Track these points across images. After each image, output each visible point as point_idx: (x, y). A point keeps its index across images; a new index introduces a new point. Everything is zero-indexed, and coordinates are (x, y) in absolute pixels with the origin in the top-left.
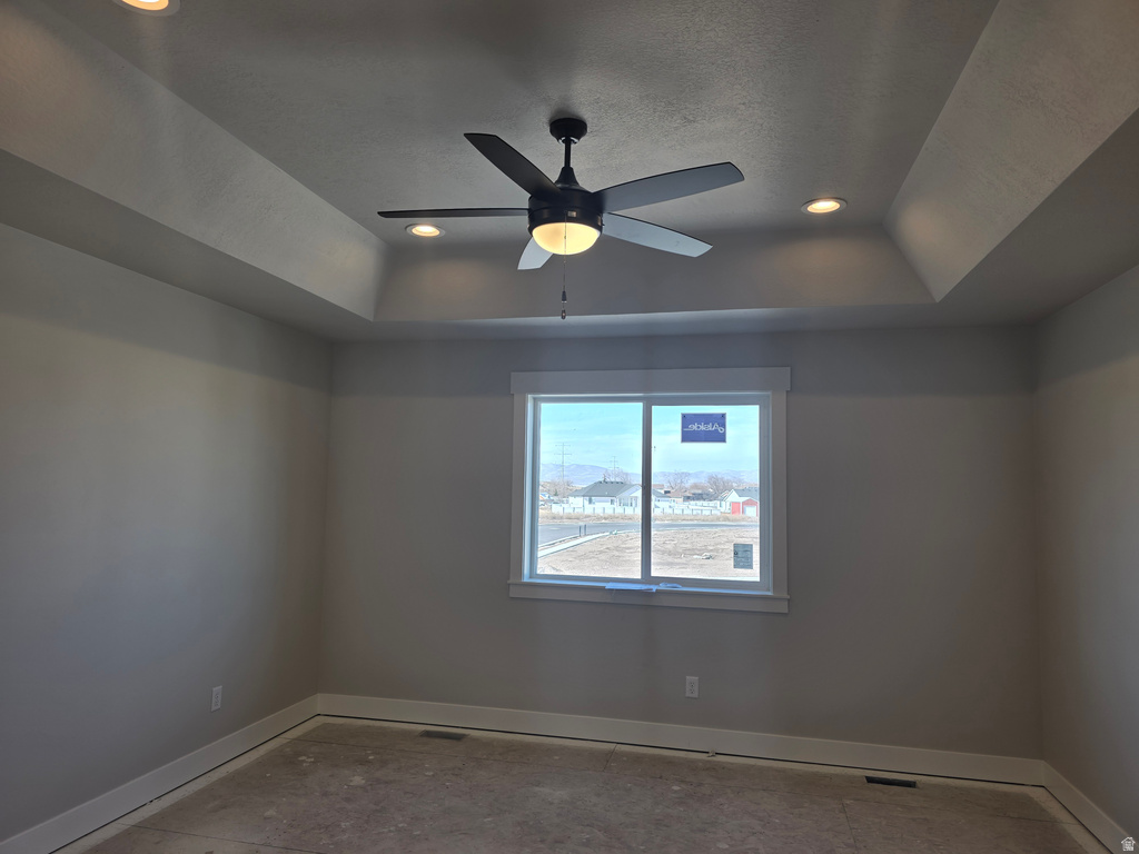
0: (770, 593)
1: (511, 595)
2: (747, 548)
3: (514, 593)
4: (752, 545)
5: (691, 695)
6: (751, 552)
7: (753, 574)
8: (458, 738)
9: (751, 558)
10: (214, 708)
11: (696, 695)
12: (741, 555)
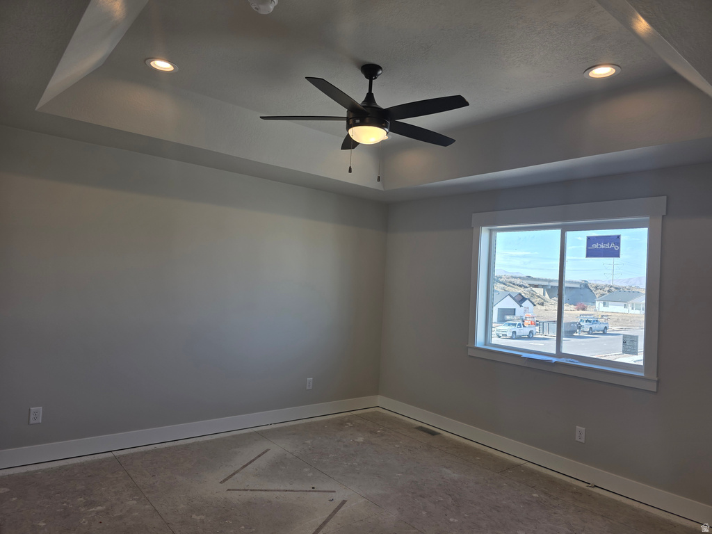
0: (642, 374)
1: (469, 354)
2: (634, 339)
3: (470, 353)
4: (637, 337)
5: (579, 440)
6: (637, 341)
7: (637, 359)
8: (433, 433)
9: (637, 346)
10: (308, 388)
11: (583, 440)
12: (629, 345)
